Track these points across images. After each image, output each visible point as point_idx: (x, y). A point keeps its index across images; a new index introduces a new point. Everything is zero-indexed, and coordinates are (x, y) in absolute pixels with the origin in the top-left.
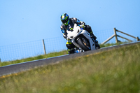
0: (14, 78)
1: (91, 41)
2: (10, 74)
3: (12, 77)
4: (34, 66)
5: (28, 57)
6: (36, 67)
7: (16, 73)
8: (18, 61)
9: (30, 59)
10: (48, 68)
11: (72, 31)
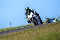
0: (17, 34)
1: (38, 20)
2: (15, 33)
3: (16, 34)
4: (26, 29)
5: (23, 25)
6: (26, 30)
7: (18, 32)
8: (19, 27)
9: (24, 26)
10: (31, 30)
11: (30, 15)
